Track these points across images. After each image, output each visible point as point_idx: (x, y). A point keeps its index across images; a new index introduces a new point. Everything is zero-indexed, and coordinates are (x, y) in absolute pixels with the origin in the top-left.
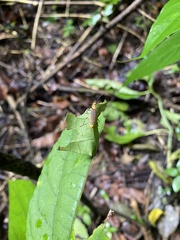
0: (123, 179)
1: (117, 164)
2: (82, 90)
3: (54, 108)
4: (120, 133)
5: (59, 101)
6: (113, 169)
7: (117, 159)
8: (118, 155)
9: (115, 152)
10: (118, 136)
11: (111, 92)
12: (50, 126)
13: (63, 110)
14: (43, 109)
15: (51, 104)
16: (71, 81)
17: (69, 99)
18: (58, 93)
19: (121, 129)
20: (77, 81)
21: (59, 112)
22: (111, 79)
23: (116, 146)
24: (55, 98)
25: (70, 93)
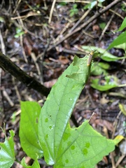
0: (100, 114)
1: (97, 104)
2: (79, 53)
3: (59, 63)
4: (101, 84)
5: (62, 59)
6: (94, 106)
7: (97, 101)
8: (98, 98)
9: (97, 96)
10: (99, 86)
11: (99, 55)
12: (56, 74)
13: (65, 65)
14: (53, 63)
15: (57, 61)
16: (72, 46)
17: (69, 58)
18: (63, 53)
19: (103, 82)
20: (76, 47)
21: (62, 66)
22: (100, 46)
23: (97, 92)
24: (61, 57)
25: (70, 54)
